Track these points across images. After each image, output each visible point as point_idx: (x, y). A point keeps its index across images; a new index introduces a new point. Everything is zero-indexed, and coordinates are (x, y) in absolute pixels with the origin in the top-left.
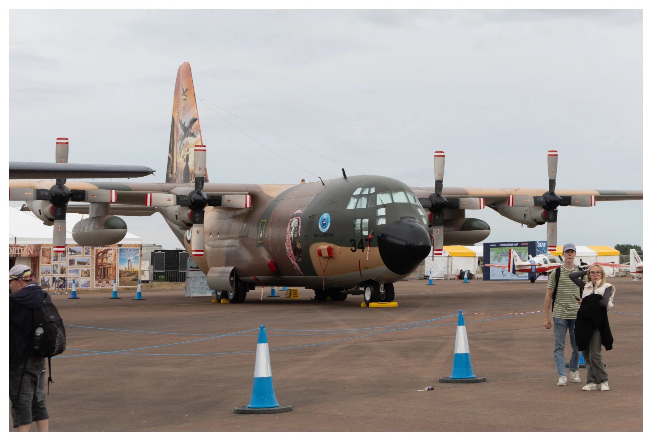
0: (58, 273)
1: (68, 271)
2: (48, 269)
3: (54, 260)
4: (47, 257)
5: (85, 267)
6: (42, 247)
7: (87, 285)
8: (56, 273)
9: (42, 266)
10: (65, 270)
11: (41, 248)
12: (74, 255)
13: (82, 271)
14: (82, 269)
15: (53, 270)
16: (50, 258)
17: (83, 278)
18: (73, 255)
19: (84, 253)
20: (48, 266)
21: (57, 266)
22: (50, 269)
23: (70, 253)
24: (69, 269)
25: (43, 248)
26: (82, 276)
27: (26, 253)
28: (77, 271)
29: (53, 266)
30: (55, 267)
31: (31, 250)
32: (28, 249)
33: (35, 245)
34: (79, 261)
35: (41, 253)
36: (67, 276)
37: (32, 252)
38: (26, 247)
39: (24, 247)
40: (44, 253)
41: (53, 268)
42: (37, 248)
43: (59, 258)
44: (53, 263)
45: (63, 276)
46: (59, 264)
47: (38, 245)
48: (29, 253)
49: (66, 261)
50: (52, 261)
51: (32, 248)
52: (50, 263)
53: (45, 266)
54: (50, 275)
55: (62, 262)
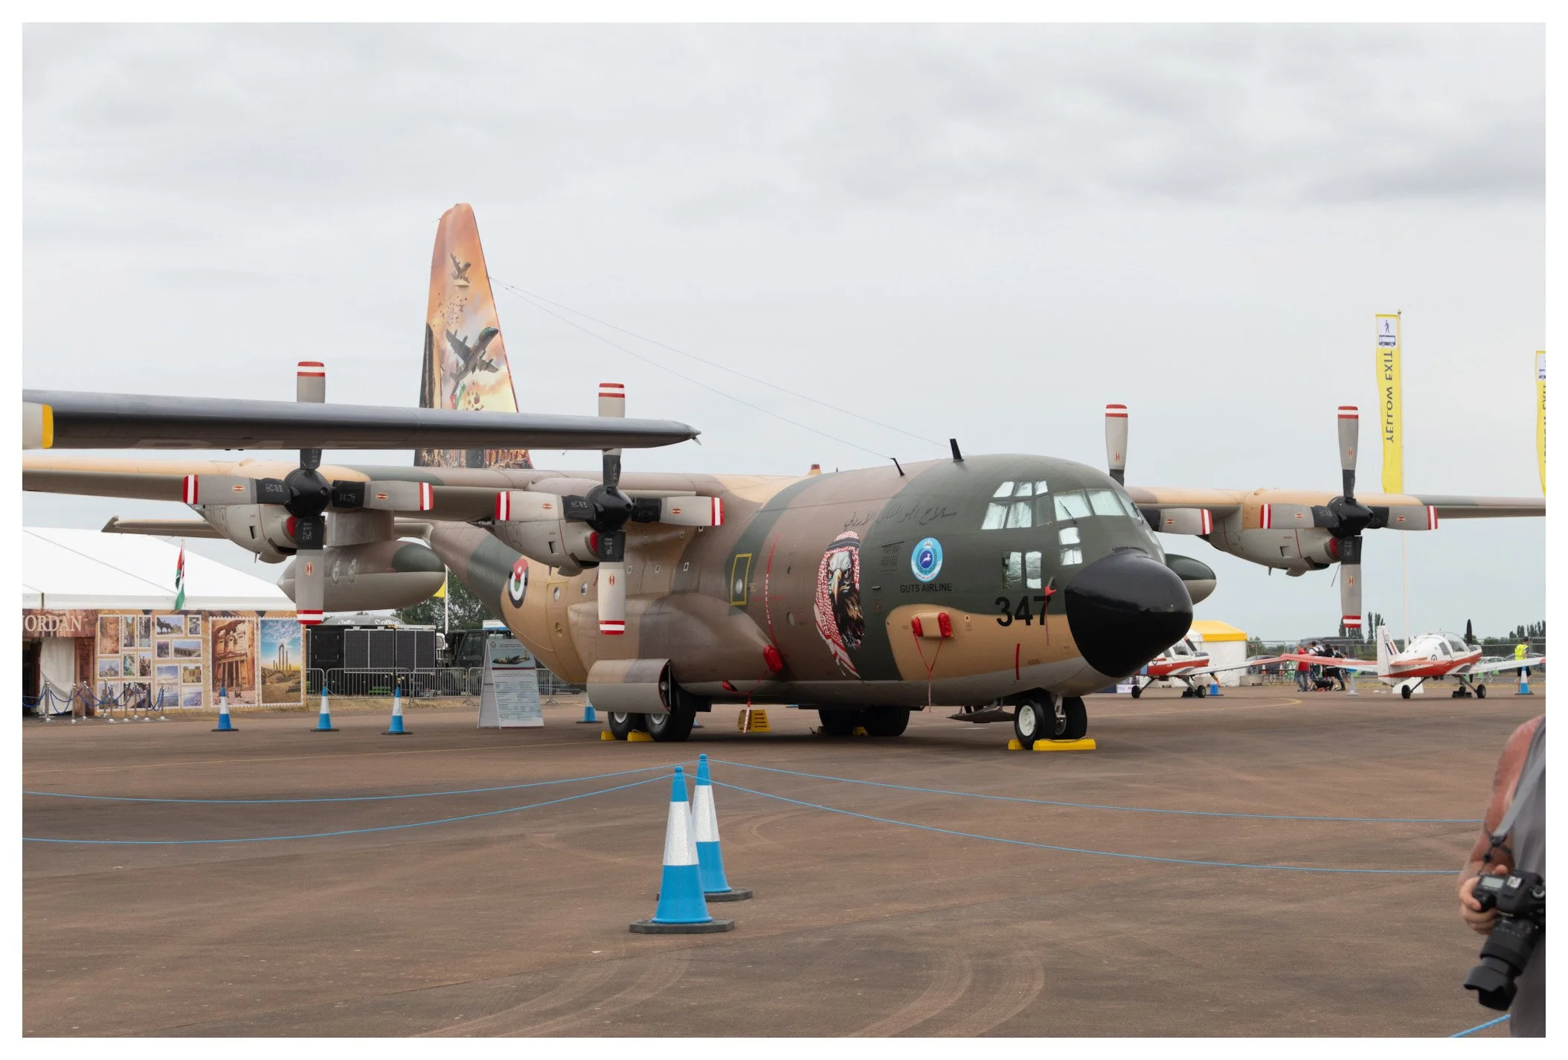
1: (156, 669)
2: (114, 665)
3: (125, 646)
4: (111, 637)
5: (191, 661)
6: (99, 616)
7: (195, 702)
8: (131, 674)
9: (101, 657)
10: (149, 668)
11: (99, 619)
12: (168, 633)
13: (185, 669)
14: (185, 665)
15: (125, 668)
16: (117, 640)
17: (187, 686)
18: (165, 633)
20: (113, 657)
21: (132, 658)
22: (118, 665)
23: (158, 629)
24: (157, 665)
25: (102, 618)
26: (184, 682)
27: (68, 629)
28: (173, 670)
29: (125, 658)
30: (129, 661)
31: (78, 621)
32: (71, 619)
33: (85, 611)
34: (178, 646)
35: (99, 630)
36: (154, 679)
37: (79, 627)
38: (67, 614)
39: (62, 615)
40: (106, 629)
41: (124, 663)
42: (91, 617)
43: (137, 640)
44: (124, 651)
45: (145, 680)
46: (135, 653)
47: (92, 611)
48: (73, 630)
49: (151, 648)
50: (121, 647)
51: (80, 617)
52: (117, 652)
53: (108, 657)
54: (117, 678)
55: (142, 648)
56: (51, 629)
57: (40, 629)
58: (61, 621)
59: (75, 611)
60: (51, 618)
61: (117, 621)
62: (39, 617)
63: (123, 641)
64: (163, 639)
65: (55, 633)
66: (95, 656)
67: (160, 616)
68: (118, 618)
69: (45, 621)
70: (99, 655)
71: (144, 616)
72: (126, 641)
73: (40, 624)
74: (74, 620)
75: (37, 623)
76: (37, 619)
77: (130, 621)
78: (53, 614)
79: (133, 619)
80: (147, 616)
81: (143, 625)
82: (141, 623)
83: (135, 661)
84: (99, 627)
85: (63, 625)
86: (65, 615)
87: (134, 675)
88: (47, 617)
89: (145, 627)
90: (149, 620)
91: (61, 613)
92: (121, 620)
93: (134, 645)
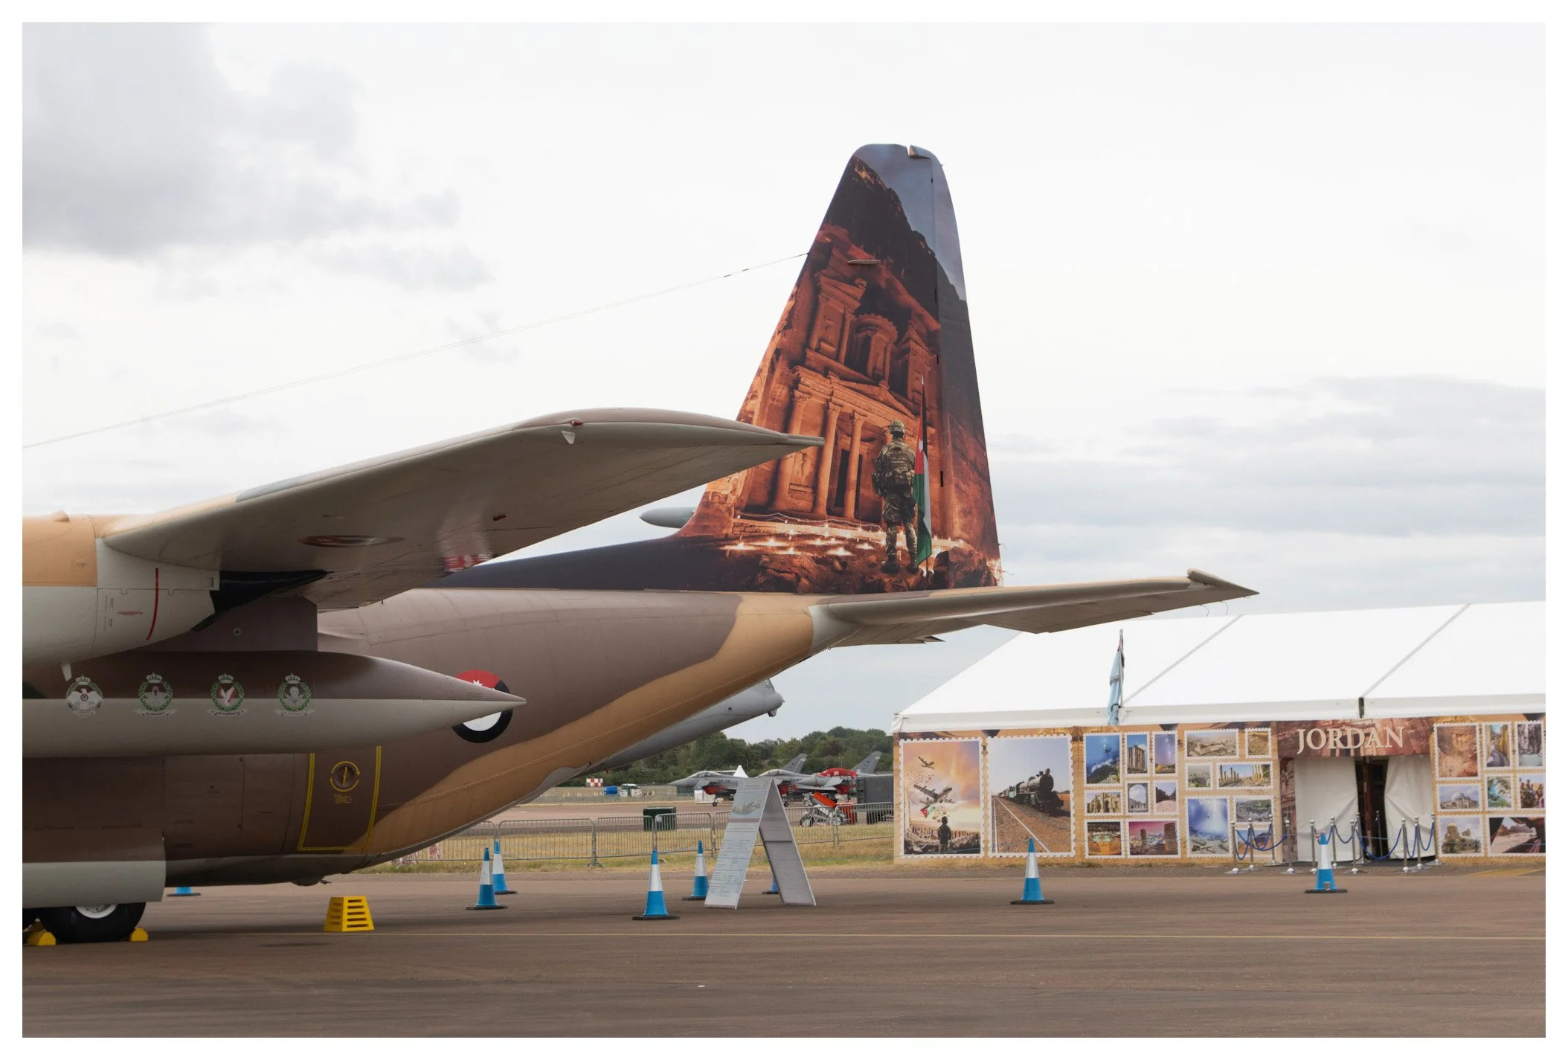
0: (1513, 804)
2: (1468, 793)
3: (1489, 765)
4: (1460, 753)
6: (1435, 726)
8: (1503, 804)
9: (1443, 782)
11: (1435, 729)
15: (1490, 796)
16: (1474, 758)
20: (1471, 782)
21: (1505, 784)
22: (1477, 793)
25: (1439, 729)
27: (1380, 745)
29: (1490, 782)
30: (1497, 789)
31: (1398, 735)
32: (1385, 732)
33: (1409, 719)
35: (1436, 744)
37: (1400, 743)
38: (1378, 725)
39: (1369, 726)
40: (1450, 743)
41: (1489, 789)
42: (1420, 728)
43: (1514, 758)
44: (1485, 772)
45: (1531, 813)
46: (1512, 775)
47: (1421, 719)
48: (1388, 745)
49: (1543, 768)
50: (1481, 766)
51: (1400, 729)
52: (1476, 775)
53: (1457, 782)
54: (1477, 810)
55: (1525, 768)
56: (1350, 746)
57: (1331, 746)
58: (1367, 735)
59: (1391, 720)
60: (1349, 732)
61: (1472, 731)
62: (1331, 731)
63: (1483, 759)
65: (1357, 751)
66: (1433, 781)
68: (1474, 727)
69: (1340, 734)
70: (1438, 779)
71: (1526, 723)
72: (1491, 759)
73: (1331, 740)
74: (1389, 731)
75: (1327, 740)
76: (1327, 733)
77: (1498, 731)
78: (1352, 726)
79: (1505, 728)
80: (1535, 722)
81: (1527, 735)
82: (1520, 733)
83: (1512, 786)
84: (1436, 740)
85: (1370, 739)
86: (1373, 725)
87: (1509, 806)
88: (1343, 730)
89: (1531, 738)
90: (1538, 728)
92: (1481, 730)
93: (1508, 765)
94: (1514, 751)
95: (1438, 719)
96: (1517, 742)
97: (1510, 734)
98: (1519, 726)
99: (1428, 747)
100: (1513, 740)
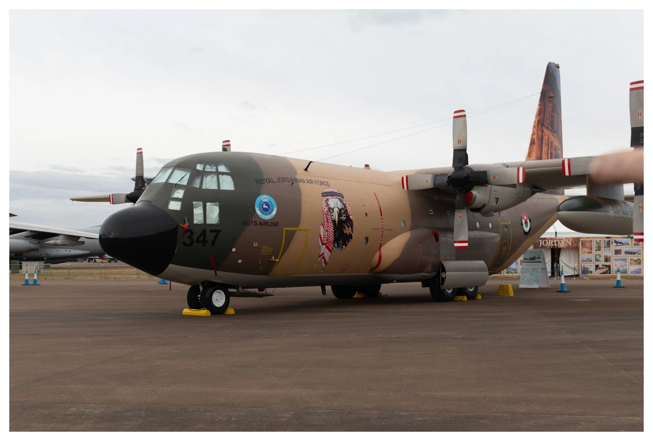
0: (602, 261)
1: (614, 259)
2: (589, 258)
3: (596, 250)
4: (588, 247)
5: (635, 256)
6: (581, 240)
7: (638, 272)
8: (599, 261)
9: (582, 255)
10: (610, 259)
11: (581, 241)
12: (621, 246)
13: (631, 259)
14: (632, 258)
15: (596, 259)
16: (591, 248)
17: (632, 266)
18: (619, 246)
19: (633, 244)
20: (590, 255)
21: (600, 256)
22: (592, 258)
23: (615, 244)
24: (614, 258)
25: (582, 241)
26: (631, 264)
27: (564, 245)
28: (625, 260)
29: (596, 255)
30: (598, 257)
31: (569, 242)
32: (566, 241)
33: (573, 238)
34: (626, 251)
35: (581, 245)
36: (613, 264)
37: (570, 244)
38: (564, 239)
39: (561, 240)
40: (584, 244)
41: (595, 257)
42: (576, 240)
43: (602, 249)
45: (607, 264)
46: (602, 253)
47: (577, 238)
48: (567, 245)
49: (611, 251)
50: (593, 251)
51: (570, 240)
52: (592, 253)
53: (586, 255)
54: (592, 262)
55: (606, 251)
56: (555, 245)
57: (550, 245)
58: (560, 242)
59: (568, 238)
60: (555, 241)
62: (550, 241)
63: (594, 249)
64: (618, 248)
65: (558, 246)
66: (579, 255)
67: (616, 239)
69: (552, 242)
70: (581, 254)
71: (606, 239)
72: (596, 249)
73: (550, 243)
74: (567, 241)
75: (549, 243)
76: (548, 241)
79: (600, 240)
80: (609, 239)
81: (606, 243)
83: (602, 256)
85: (561, 243)
87: (601, 261)
88: (553, 241)
89: (607, 243)
90: (609, 241)
91: (560, 239)
92: (593, 241)
93: (601, 250)
94: (603, 247)
95: (581, 238)
96: (603, 245)
97: (602, 242)
98: (604, 240)
99: (578, 245)
100: (603, 244)
